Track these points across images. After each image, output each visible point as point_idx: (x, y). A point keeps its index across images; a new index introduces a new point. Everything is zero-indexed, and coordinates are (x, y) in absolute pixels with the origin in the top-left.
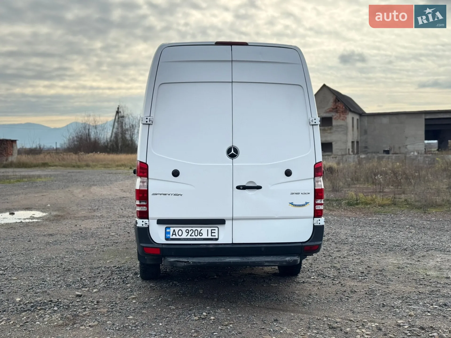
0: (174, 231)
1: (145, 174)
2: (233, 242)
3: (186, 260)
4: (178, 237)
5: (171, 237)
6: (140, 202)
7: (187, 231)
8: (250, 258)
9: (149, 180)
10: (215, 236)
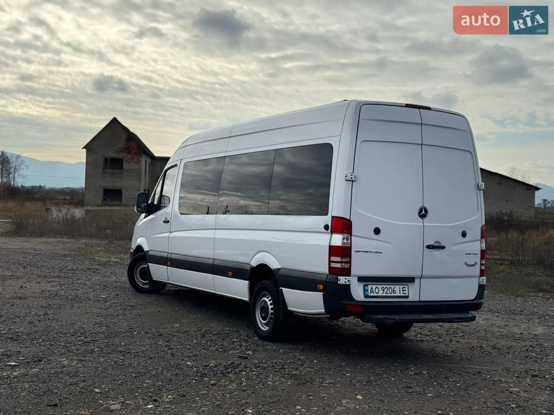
0: (372, 288)
1: (350, 231)
2: (421, 300)
3: (393, 317)
4: (375, 294)
5: (370, 295)
6: (341, 259)
7: (383, 289)
8: (442, 315)
9: (352, 237)
10: (406, 294)
